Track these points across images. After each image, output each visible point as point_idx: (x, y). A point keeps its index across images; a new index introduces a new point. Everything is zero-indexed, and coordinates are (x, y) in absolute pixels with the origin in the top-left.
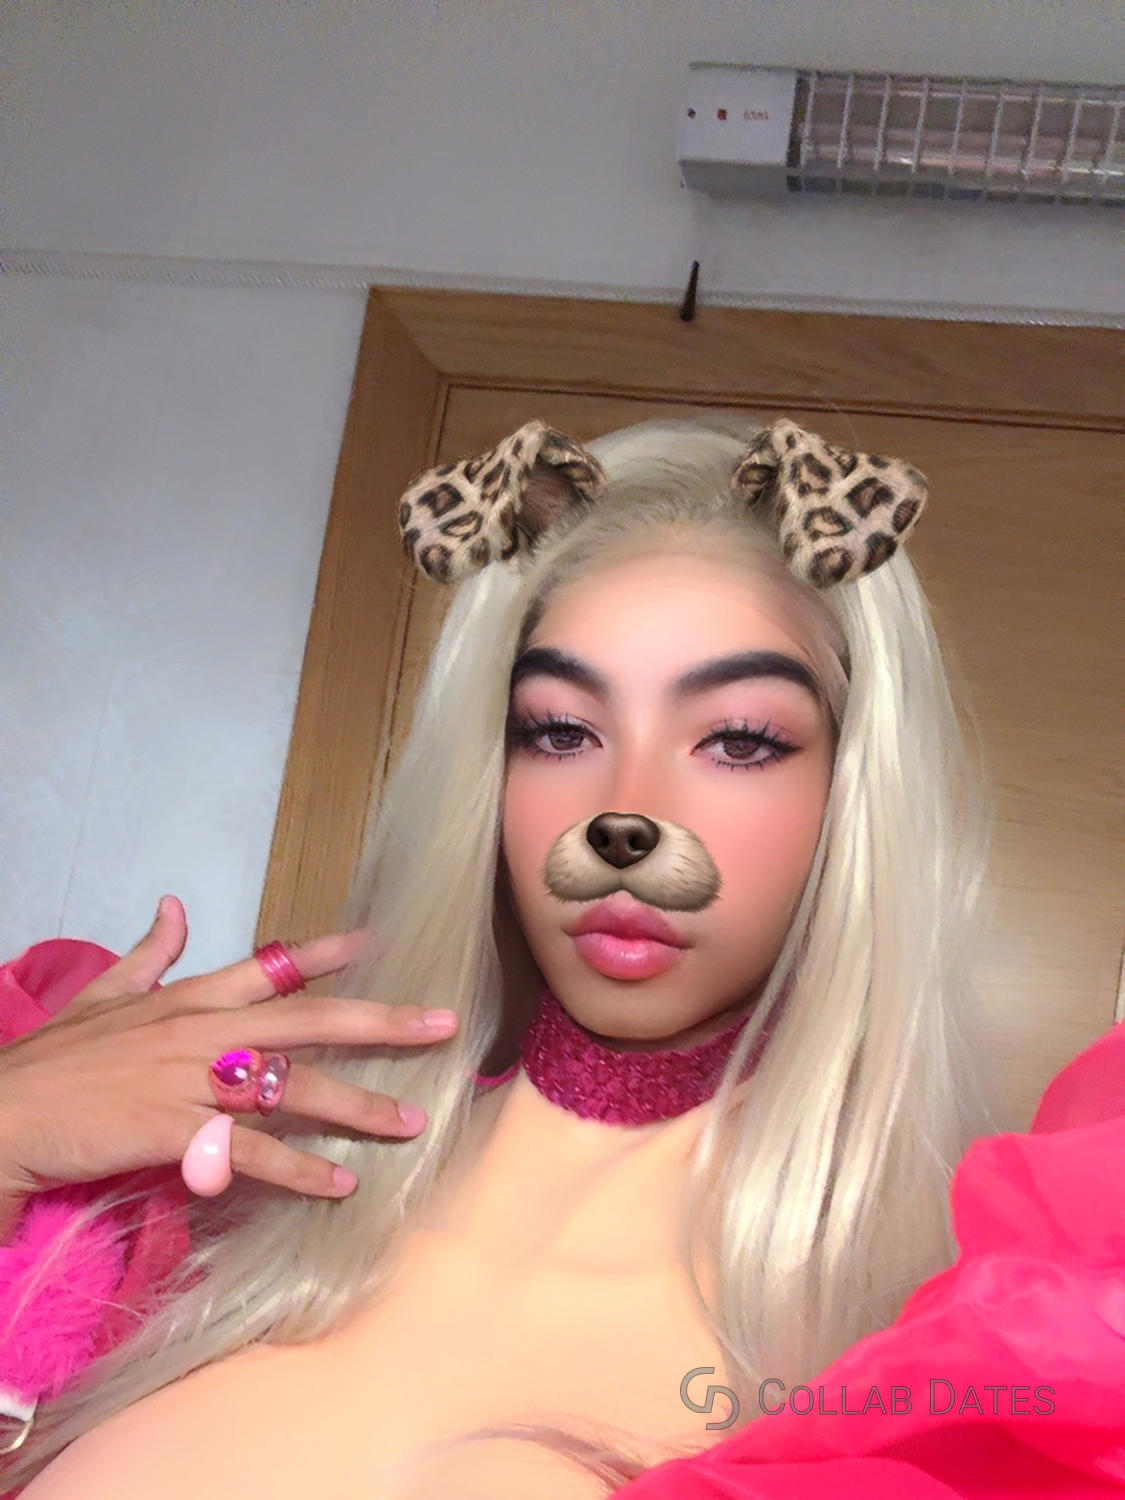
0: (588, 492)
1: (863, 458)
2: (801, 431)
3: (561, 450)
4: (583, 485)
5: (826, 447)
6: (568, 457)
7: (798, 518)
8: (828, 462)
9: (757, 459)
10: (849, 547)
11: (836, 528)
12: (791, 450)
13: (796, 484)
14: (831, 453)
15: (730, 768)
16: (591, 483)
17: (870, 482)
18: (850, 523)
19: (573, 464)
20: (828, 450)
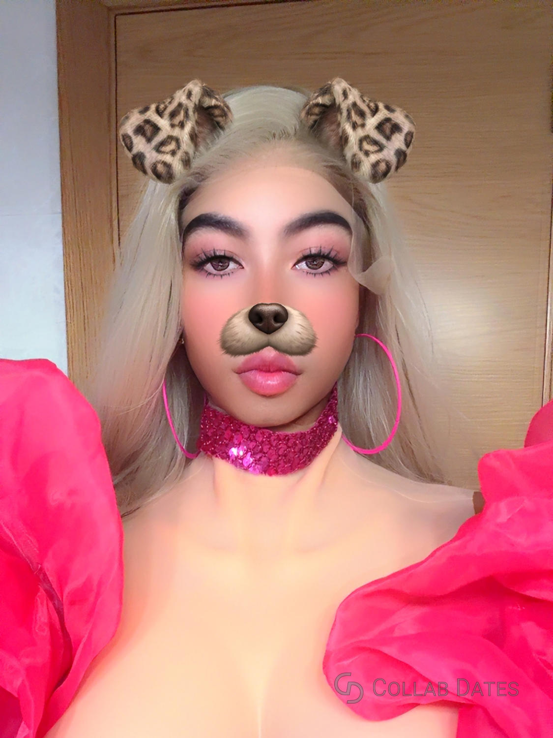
0: (222, 123)
1: (381, 106)
2: (350, 87)
3: (210, 98)
4: (219, 119)
5: (362, 97)
6: (213, 102)
7: (356, 144)
8: (364, 107)
9: (320, 100)
10: (387, 159)
11: (375, 148)
12: (346, 100)
13: (350, 122)
14: (364, 101)
15: (313, 275)
16: (224, 118)
17: (388, 120)
18: (382, 144)
19: (216, 107)
20: (362, 98)
